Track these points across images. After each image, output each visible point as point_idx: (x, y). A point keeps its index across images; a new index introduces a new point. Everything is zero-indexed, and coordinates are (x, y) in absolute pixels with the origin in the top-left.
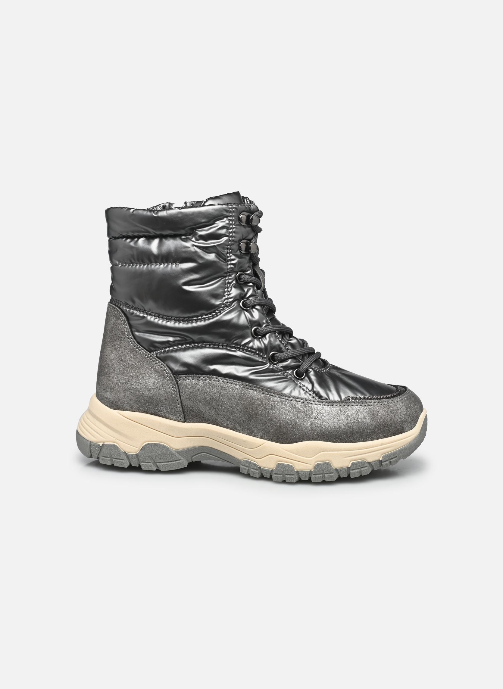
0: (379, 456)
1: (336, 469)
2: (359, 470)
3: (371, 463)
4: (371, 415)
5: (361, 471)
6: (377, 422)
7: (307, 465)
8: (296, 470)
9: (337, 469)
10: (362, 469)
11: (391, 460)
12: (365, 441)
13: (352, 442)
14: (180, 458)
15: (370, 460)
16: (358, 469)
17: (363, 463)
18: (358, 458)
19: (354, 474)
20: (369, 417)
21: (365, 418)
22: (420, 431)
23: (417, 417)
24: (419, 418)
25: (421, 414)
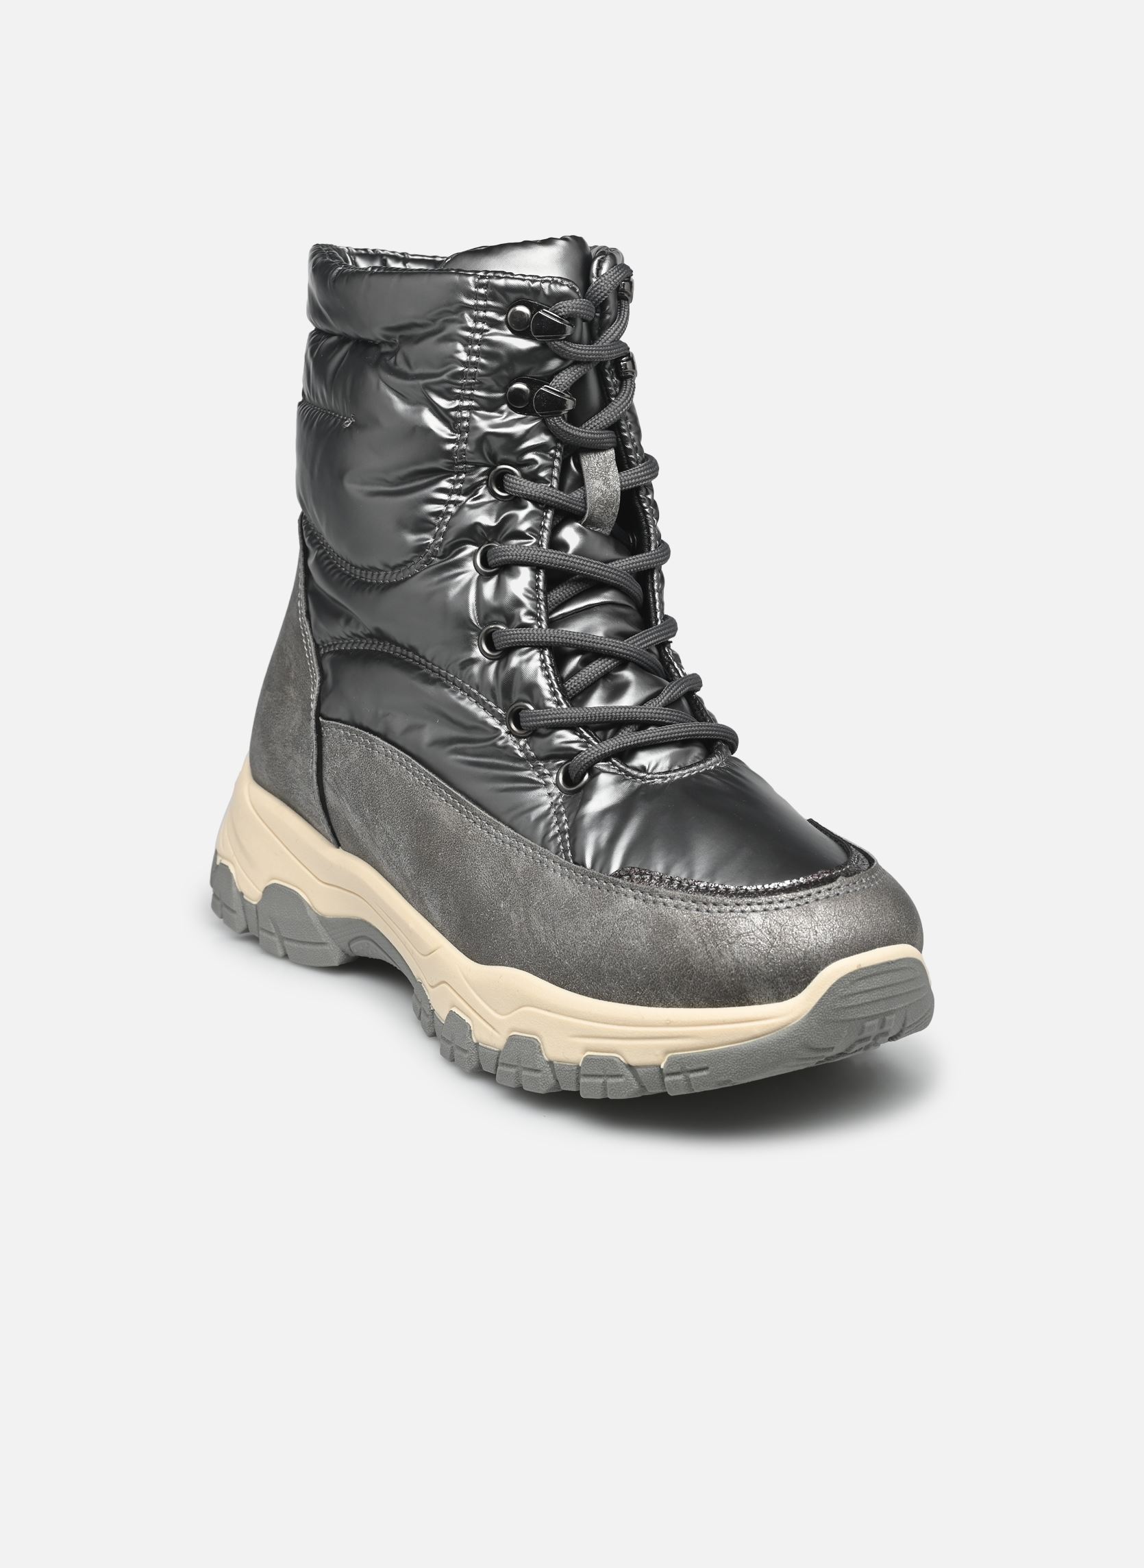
0: (657, 1055)
1: (551, 1063)
2: (601, 1080)
3: (638, 1070)
4: (655, 933)
5: (604, 1083)
6: (665, 956)
7: (494, 1032)
8: (475, 1041)
9: (555, 1062)
10: (611, 1081)
11: (692, 1075)
12: (633, 1003)
13: (603, 999)
14: (324, 940)
15: (633, 1061)
16: (600, 1076)
17: (611, 1061)
18: (603, 1047)
19: (591, 1089)
20: (649, 939)
21: (638, 938)
22: (812, 1011)
23: (809, 969)
24: (817, 974)
25: (833, 961)
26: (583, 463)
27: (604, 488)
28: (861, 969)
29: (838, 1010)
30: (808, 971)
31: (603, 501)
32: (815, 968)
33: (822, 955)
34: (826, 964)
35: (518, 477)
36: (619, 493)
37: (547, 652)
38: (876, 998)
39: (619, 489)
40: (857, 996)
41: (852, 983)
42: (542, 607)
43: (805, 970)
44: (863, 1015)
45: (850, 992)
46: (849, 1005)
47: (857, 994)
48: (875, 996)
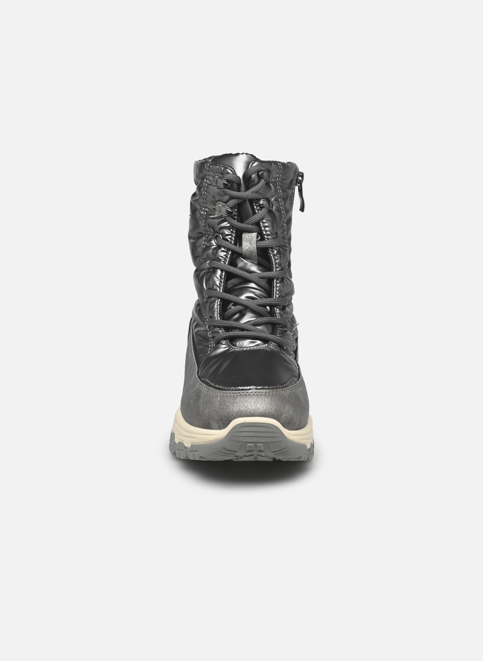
3: (186, 449)
12: (189, 424)
13: (186, 421)
17: (182, 444)
22: (227, 435)
23: (229, 419)
24: (231, 421)
25: (237, 418)
26: (243, 236)
27: (249, 246)
28: (246, 423)
29: (236, 436)
30: (228, 420)
31: (249, 250)
32: (231, 419)
33: (234, 415)
34: (235, 418)
35: (221, 238)
36: (256, 248)
37: (219, 300)
38: (251, 435)
39: (255, 247)
40: (243, 433)
41: (242, 427)
42: (222, 285)
43: (227, 419)
44: (246, 441)
45: (240, 430)
46: (240, 435)
47: (243, 432)
48: (251, 434)
